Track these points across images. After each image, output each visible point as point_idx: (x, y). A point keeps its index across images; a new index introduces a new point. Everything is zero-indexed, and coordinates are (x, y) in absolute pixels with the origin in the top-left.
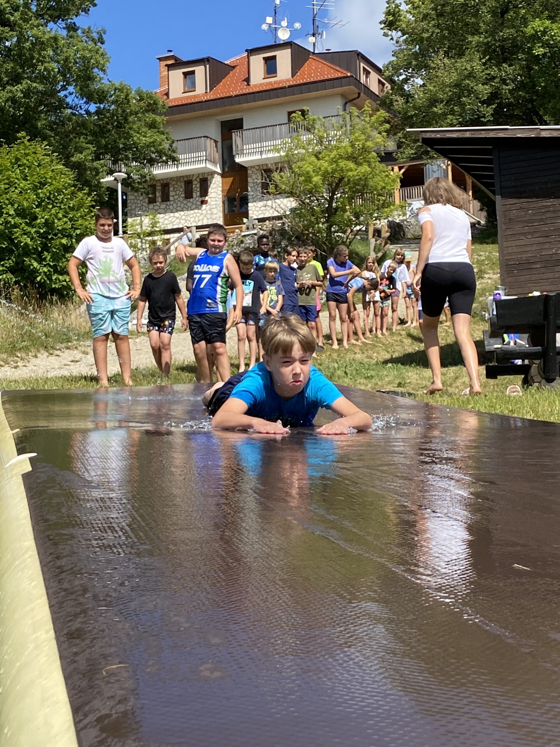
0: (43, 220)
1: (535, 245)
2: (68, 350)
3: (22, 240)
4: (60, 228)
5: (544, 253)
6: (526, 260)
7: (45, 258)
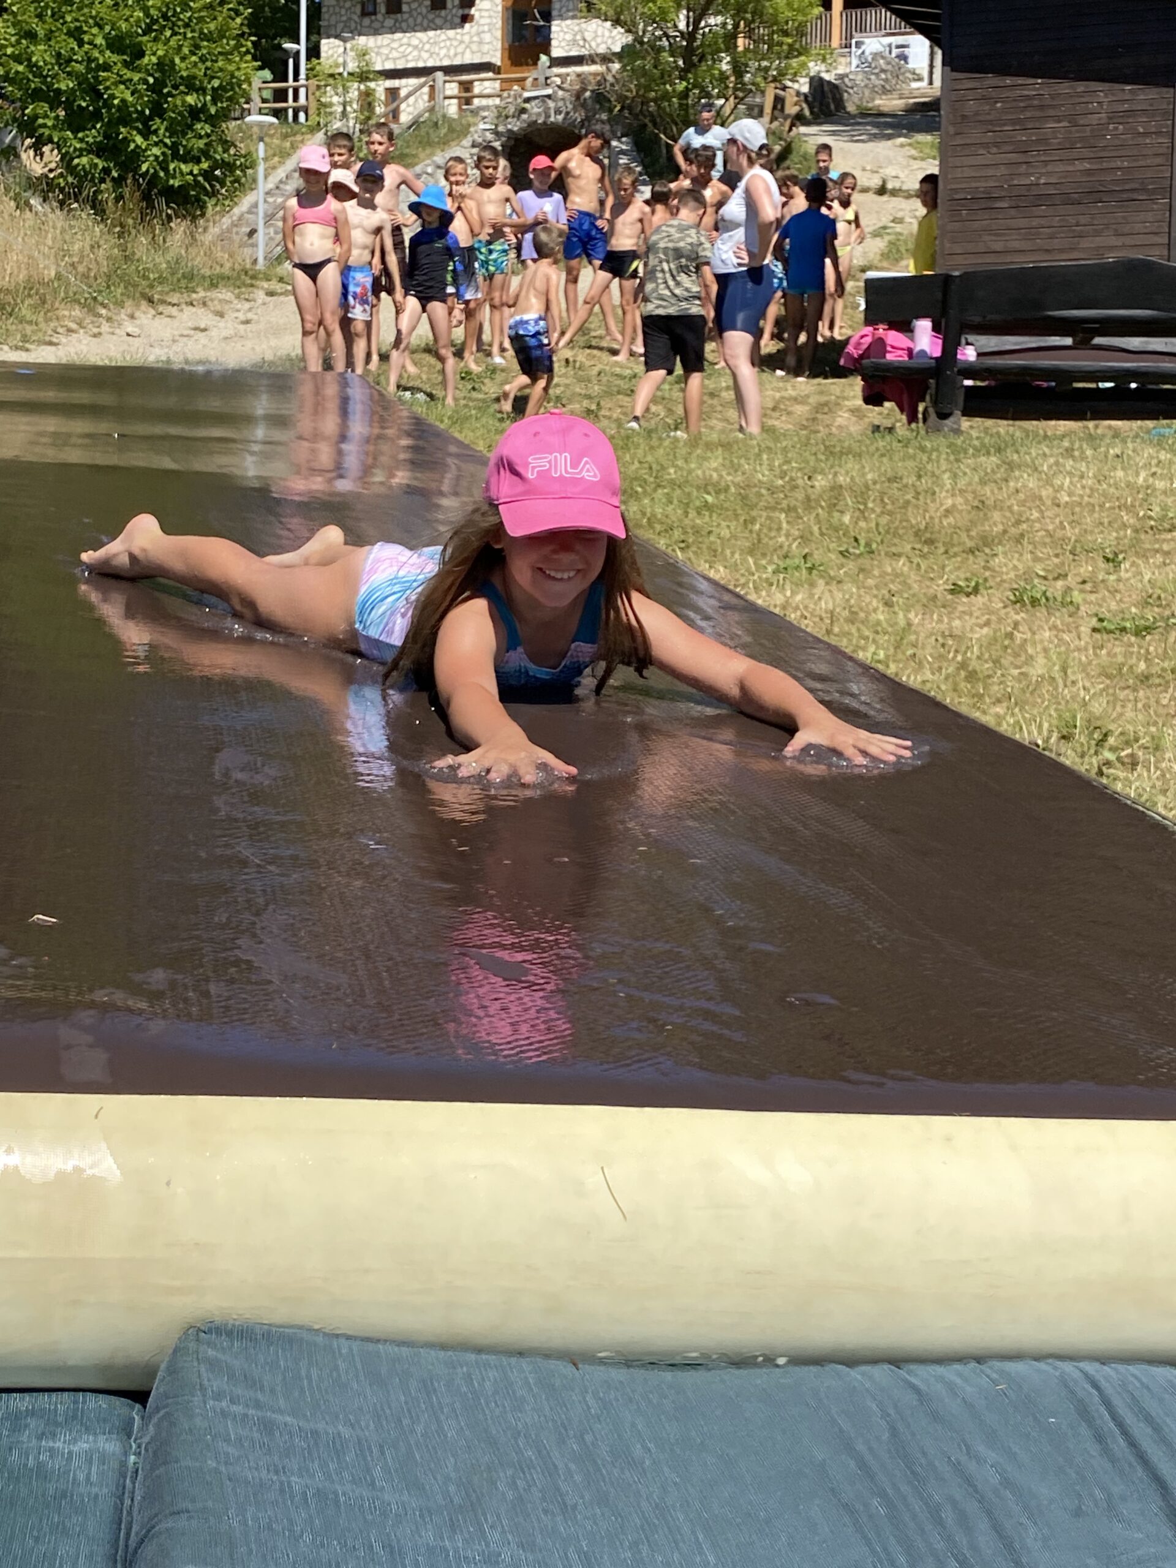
0: (154, 59)
1: (1002, 167)
2: (190, 308)
3: (117, 95)
4: (185, 74)
5: (1016, 182)
6: (983, 192)
7: (155, 132)
